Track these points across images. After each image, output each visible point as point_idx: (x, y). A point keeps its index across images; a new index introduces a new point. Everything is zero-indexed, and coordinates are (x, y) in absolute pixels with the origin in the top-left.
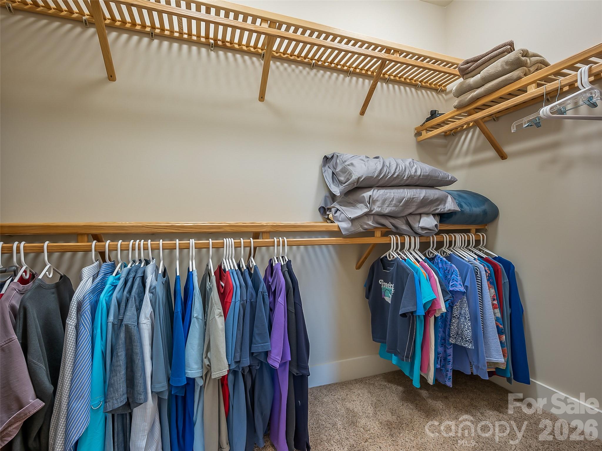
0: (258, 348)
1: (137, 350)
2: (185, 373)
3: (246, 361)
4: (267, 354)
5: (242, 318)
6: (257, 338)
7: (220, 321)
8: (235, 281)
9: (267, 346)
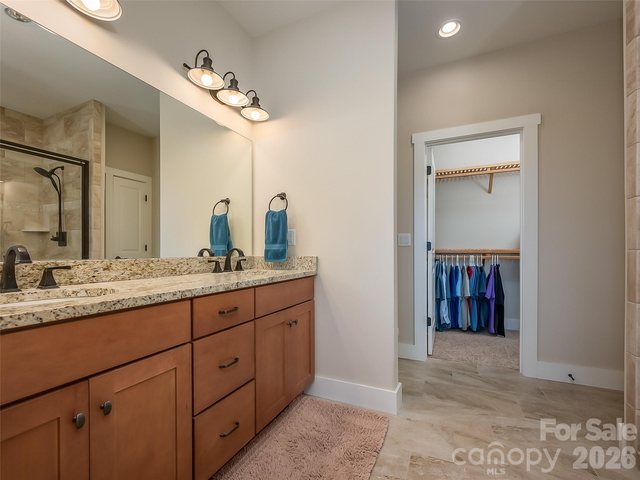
0: (481, 291)
1: (443, 288)
2: (456, 294)
3: (477, 294)
4: (485, 294)
5: (475, 282)
6: (481, 288)
7: (468, 281)
8: (474, 270)
9: (485, 291)
